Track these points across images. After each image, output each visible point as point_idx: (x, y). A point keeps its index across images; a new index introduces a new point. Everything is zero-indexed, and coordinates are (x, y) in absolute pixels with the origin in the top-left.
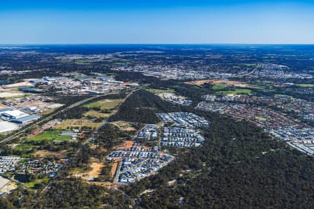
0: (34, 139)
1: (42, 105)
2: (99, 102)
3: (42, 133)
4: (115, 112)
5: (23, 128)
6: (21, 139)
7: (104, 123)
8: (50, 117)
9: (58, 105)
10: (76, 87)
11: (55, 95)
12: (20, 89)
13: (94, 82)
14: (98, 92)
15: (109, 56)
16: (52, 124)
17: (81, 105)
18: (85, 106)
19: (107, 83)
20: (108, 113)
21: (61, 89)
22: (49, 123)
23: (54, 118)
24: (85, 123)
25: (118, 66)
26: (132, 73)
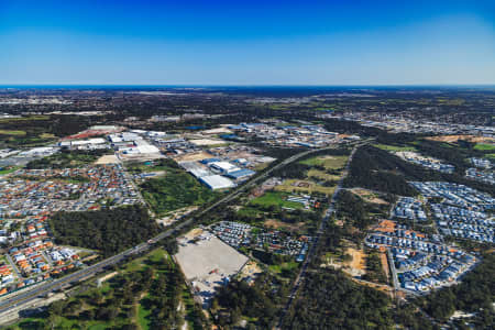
0: (258, 202)
1: (251, 157)
2: (318, 158)
3: (264, 195)
4: (345, 174)
5: (240, 186)
6: (242, 199)
7: (337, 188)
8: (266, 174)
9: (270, 159)
10: (282, 137)
11: (260, 145)
12: (221, 136)
13: (302, 132)
14: (312, 146)
15: (306, 99)
16: (271, 183)
17: (298, 160)
19: (317, 134)
20: (337, 174)
21: (265, 139)
22: (267, 182)
24: (313, 186)
26: (344, 121)
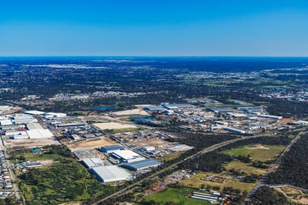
0: (154, 199)
1: (162, 145)
2: (246, 147)
3: (165, 190)
4: (274, 167)
5: (138, 179)
6: (136, 195)
7: (258, 185)
8: (175, 165)
9: (185, 148)
10: (208, 121)
11: (179, 131)
12: (133, 119)
13: (236, 115)
14: (243, 132)
15: (253, 75)
16: (178, 177)
17: (219, 150)
18: (225, 152)
19: (255, 118)
20: (264, 168)
21: (187, 123)
22: (173, 175)
23: (180, 167)
24: (228, 181)
25: (269, 91)
26: (294, 102)
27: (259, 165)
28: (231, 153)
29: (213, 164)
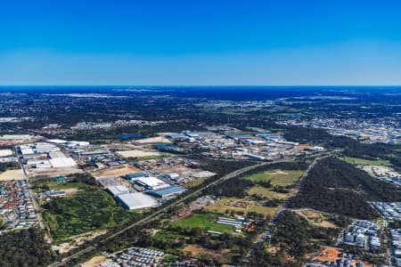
0: (180, 225)
1: (186, 172)
2: (267, 173)
3: (190, 216)
4: (294, 192)
5: (164, 206)
6: (162, 221)
7: (280, 209)
8: (199, 191)
9: (208, 174)
10: (228, 148)
11: (201, 158)
12: (156, 147)
13: (255, 142)
14: (263, 158)
15: (269, 103)
16: (203, 202)
17: (241, 175)
18: (247, 178)
19: (274, 144)
20: (285, 192)
21: (208, 150)
22: (198, 201)
23: (204, 193)
24: (252, 206)
25: (285, 119)
26: (309, 129)
27: (280, 190)
28: (252, 178)
29: (235, 189)
